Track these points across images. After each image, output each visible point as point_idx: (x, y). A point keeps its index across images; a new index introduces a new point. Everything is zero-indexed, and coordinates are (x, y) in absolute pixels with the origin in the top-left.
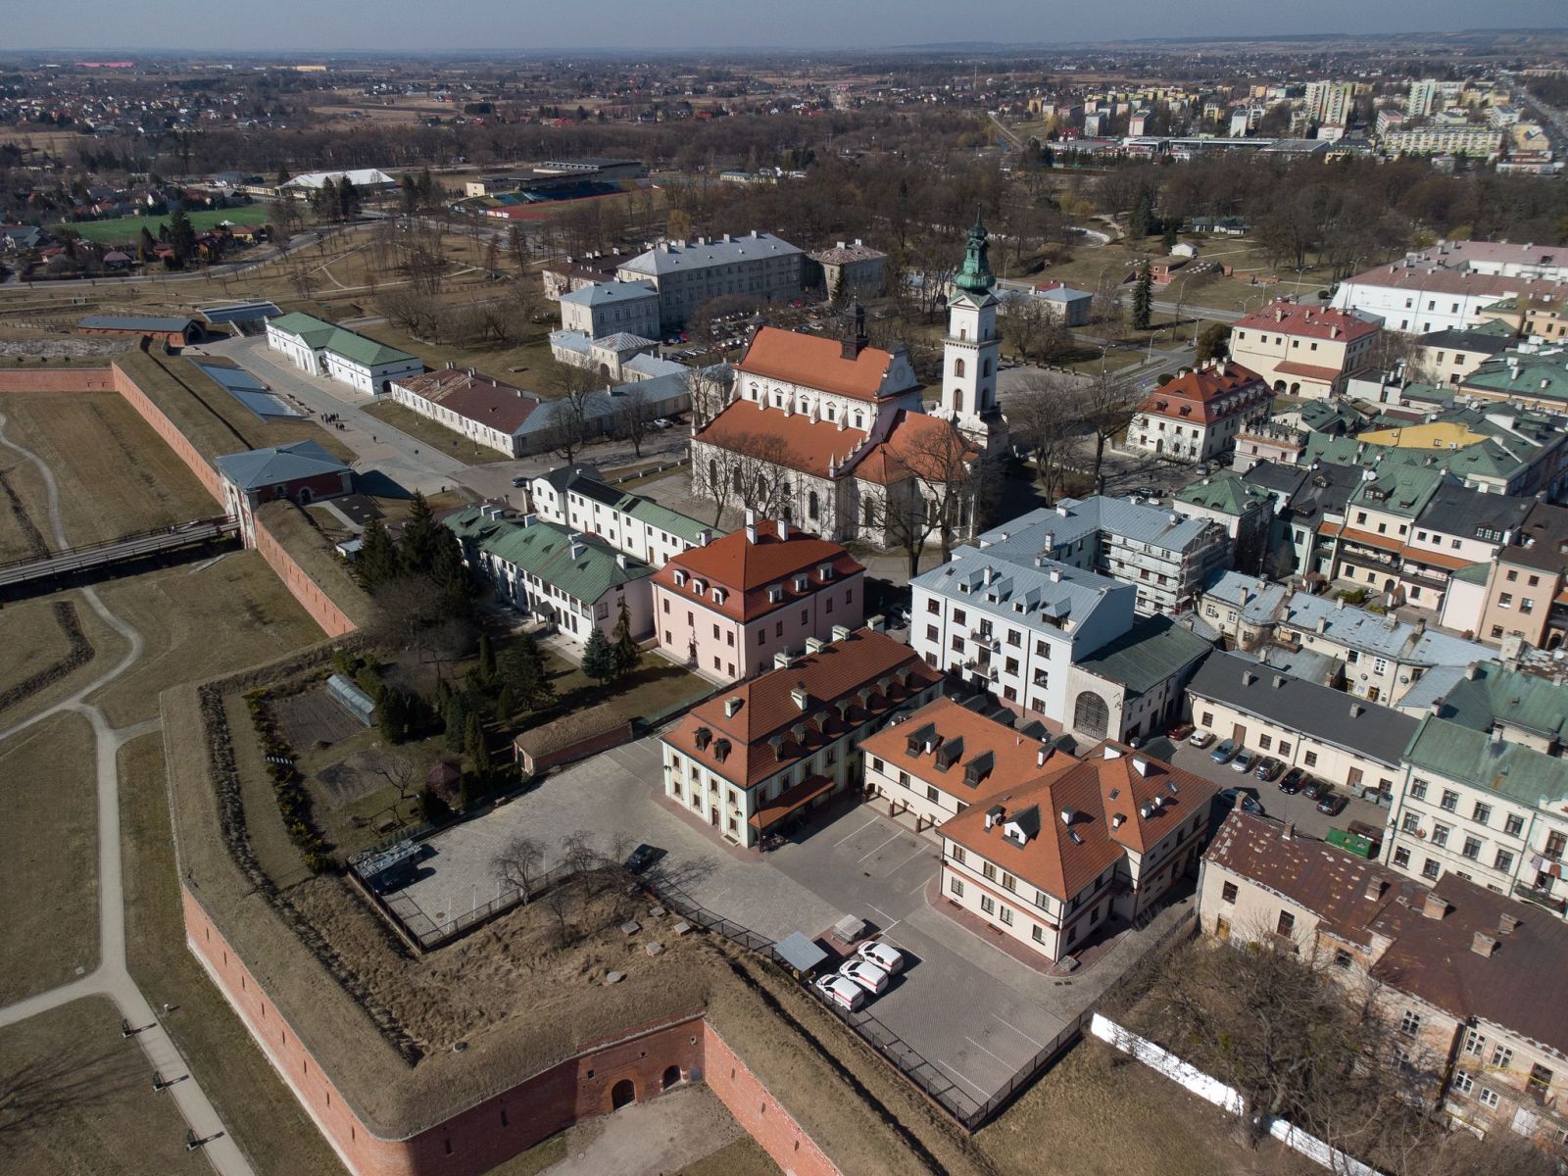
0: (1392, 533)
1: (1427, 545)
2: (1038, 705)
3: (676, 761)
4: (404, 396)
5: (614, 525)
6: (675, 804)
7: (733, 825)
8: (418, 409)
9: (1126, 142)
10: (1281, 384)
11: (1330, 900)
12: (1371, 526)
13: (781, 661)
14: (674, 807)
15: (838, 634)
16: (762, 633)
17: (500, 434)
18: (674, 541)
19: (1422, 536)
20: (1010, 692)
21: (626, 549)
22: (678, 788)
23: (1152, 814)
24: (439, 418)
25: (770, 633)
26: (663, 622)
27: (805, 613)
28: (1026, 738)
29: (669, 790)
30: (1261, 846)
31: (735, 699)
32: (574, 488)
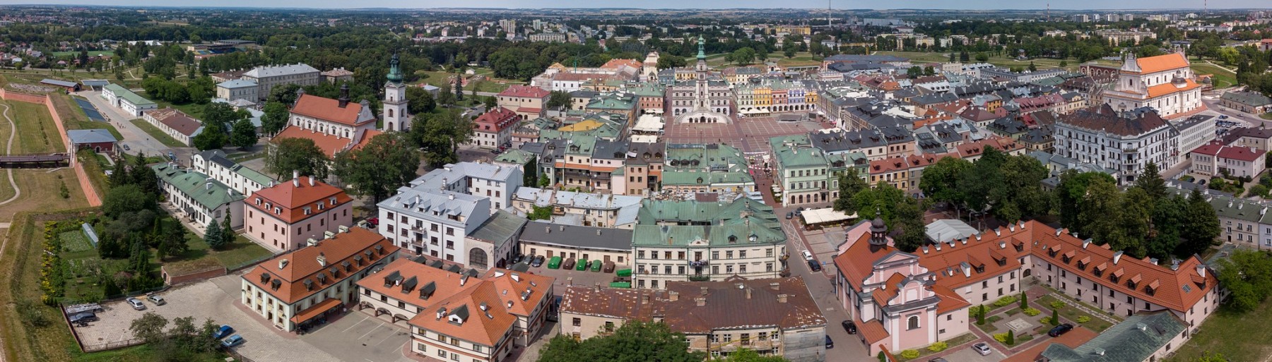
0: (584, 162)
1: (598, 164)
2: (450, 257)
3: (249, 288)
4: (148, 118)
5: (229, 177)
6: (247, 308)
7: (281, 321)
8: (152, 123)
9: (441, 38)
10: (520, 116)
11: (627, 310)
12: (576, 161)
13: (311, 242)
14: (245, 309)
15: (342, 229)
16: (300, 230)
17: (184, 136)
18: (257, 186)
19: (596, 162)
20: (434, 253)
21: (234, 187)
22: (249, 301)
23: (527, 298)
24: (160, 128)
25: (304, 230)
26: (249, 222)
27: (322, 220)
28: (451, 273)
29: (244, 301)
30: (586, 298)
31: (285, 260)
32: (212, 159)
